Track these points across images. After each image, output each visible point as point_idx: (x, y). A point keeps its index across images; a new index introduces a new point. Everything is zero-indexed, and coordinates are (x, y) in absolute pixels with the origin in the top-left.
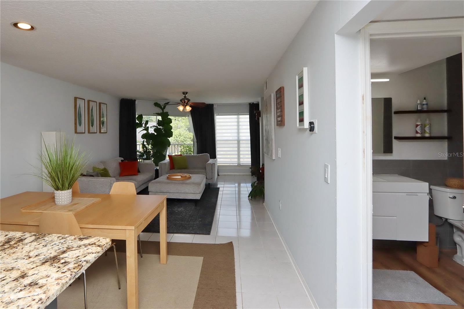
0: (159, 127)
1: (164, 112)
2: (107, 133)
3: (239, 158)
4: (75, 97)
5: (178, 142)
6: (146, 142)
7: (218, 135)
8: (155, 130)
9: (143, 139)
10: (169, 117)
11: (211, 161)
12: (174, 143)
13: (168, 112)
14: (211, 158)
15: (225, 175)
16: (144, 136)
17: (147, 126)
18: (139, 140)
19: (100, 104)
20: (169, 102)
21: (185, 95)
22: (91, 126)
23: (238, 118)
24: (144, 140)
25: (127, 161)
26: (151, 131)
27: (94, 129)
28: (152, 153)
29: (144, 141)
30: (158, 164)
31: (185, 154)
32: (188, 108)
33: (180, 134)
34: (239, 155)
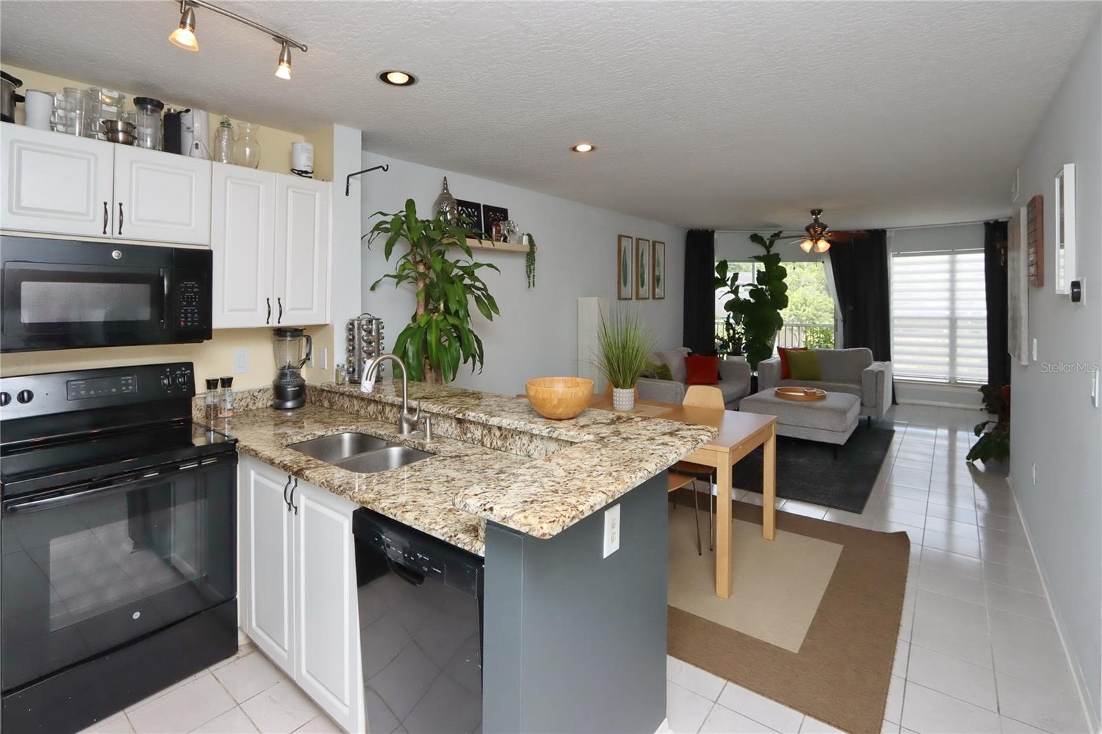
0: (760, 287)
1: (771, 253)
2: (664, 298)
3: (953, 364)
4: (619, 236)
5: (799, 320)
6: (733, 318)
7: (897, 306)
8: (752, 293)
9: (727, 311)
10: (781, 264)
11: (876, 366)
12: (791, 323)
13: (778, 255)
14: (876, 360)
15: (913, 404)
16: (729, 306)
17: (737, 283)
18: (721, 314)
19: (654, 243)
20: (781, 232)
21: (816, 216)
22: (640, 286)
23: (953, 263)
24: (728, 313)
25: (697, 355)
26: (744, 294)
27: (644, 292)
28: (744, 341)
29: (729, 315)
30: (757, 365)
31: (817, 347)
32: (823, 246)
33: (806, 300)
34: (953, 355)
